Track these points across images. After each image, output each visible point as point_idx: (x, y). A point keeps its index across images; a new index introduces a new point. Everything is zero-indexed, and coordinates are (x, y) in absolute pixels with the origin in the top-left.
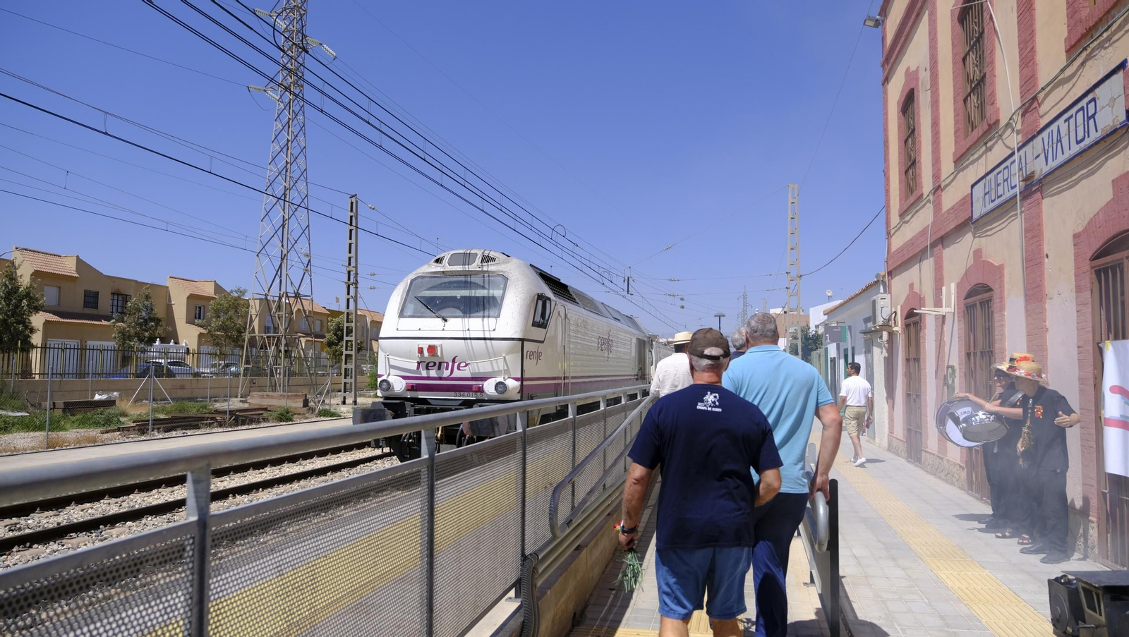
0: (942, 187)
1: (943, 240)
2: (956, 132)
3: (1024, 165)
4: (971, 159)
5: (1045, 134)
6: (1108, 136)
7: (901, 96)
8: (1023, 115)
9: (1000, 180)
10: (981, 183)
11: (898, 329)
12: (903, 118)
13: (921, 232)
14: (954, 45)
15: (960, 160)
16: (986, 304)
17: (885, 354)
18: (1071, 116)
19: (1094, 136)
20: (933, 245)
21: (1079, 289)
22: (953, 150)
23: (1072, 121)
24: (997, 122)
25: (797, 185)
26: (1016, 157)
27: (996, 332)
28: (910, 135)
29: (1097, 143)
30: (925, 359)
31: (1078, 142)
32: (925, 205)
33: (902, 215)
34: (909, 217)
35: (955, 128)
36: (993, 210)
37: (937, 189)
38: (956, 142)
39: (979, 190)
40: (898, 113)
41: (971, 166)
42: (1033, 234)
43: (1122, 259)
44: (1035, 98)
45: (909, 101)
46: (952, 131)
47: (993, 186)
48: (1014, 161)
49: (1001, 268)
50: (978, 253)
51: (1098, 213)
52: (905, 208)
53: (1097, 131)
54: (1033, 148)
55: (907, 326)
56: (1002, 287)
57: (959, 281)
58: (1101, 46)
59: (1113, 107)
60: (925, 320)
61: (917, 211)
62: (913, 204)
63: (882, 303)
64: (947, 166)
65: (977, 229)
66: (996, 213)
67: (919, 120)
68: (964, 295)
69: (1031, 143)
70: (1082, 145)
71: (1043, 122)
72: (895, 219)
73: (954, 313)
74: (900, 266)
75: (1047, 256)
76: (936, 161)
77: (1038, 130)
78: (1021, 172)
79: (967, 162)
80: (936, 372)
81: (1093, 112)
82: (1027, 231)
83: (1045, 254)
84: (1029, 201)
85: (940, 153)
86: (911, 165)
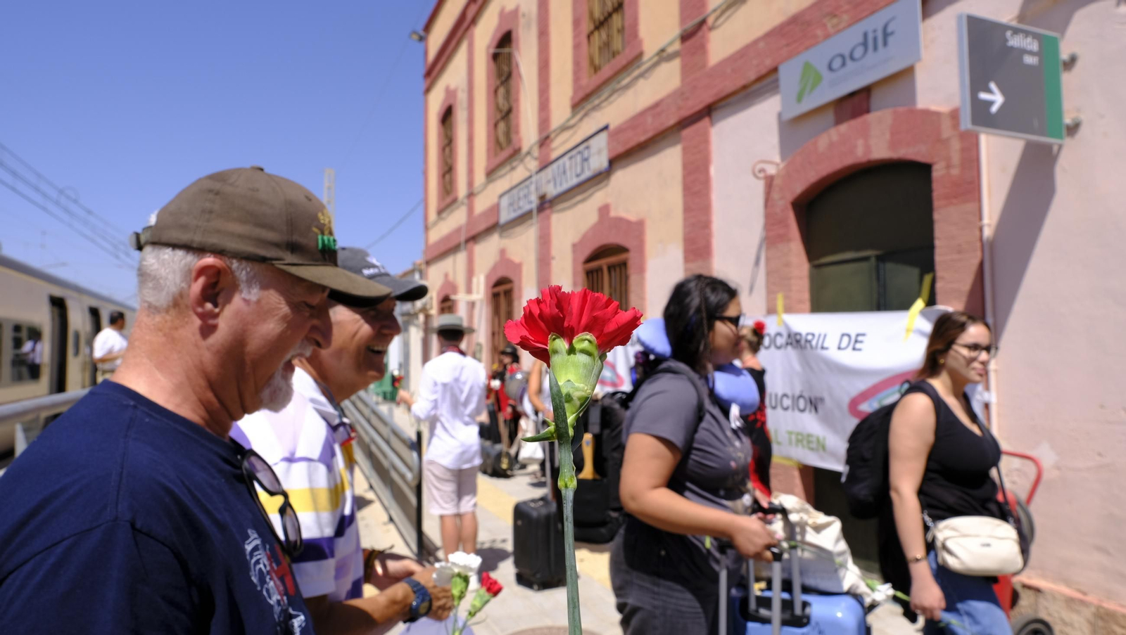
0: (475, 192)
1: (474, 239)
2: (488, 150)
3: (539, 186)
4: (499, 174)
5: (555, 166)
6: (596, 175)
7: (441, 108)
8: (540, 147)
9: (521, 195)
10: (507, 196)
11: (434, 311)
12: (442, 127)
13: (456, 230)
14: (488, 78)
15: (491, 174)
16: (508, 293)
17: (421, 334)
18: (573, 156)
19: (587, 174)
20: (468, 241)
22: (486, 164)
23: (573, 159)
24: (520, 148)
26: (534, 179)
28: (448, 143)
29: (589, 179)
31: (577, 176)
32: (459, 206)
33: (439, 213)
34: (445, 215)
35: (487, 147)
36: (515, 219)
37: (471, 195)
38: (488, 158)
39: (505, 202)
40: (438, 122)
41: (499, 180)
42: (544, 241)
43: (603, 264)
45: (447, 115)
46: (485, 148)
47: (516, 199)
48: (532, 182)
49: (520, 265)
50: (503, 252)
51: (589, 231)
52: (442, 207)
53: (589, 170)
54: (546, 174)
56: (520, 280)
57: (487, 273)
58: (595, 108)
59: (600, 155)
60: (458, 304)
61: (452, 211)
62: (449, 204)
64: (480, 177)
65: (503, 232)
66: (518, 221)
67: (456, 133)
68: (492, 284)
69: (545, 171)
70: (580, 179)
71: (554, 155)
72: (432, 215)
73: (482, 300)
74: (436, 257)
75: (554, 258)
76: (471, 171)
77: (550, 161)
78: (537, 192)
79: (496, 176)
81: (587, 156)
82: (540, 237)
83: (552, 256)
84: (542, 215)
85: (474, 165)
86: (448, 170)
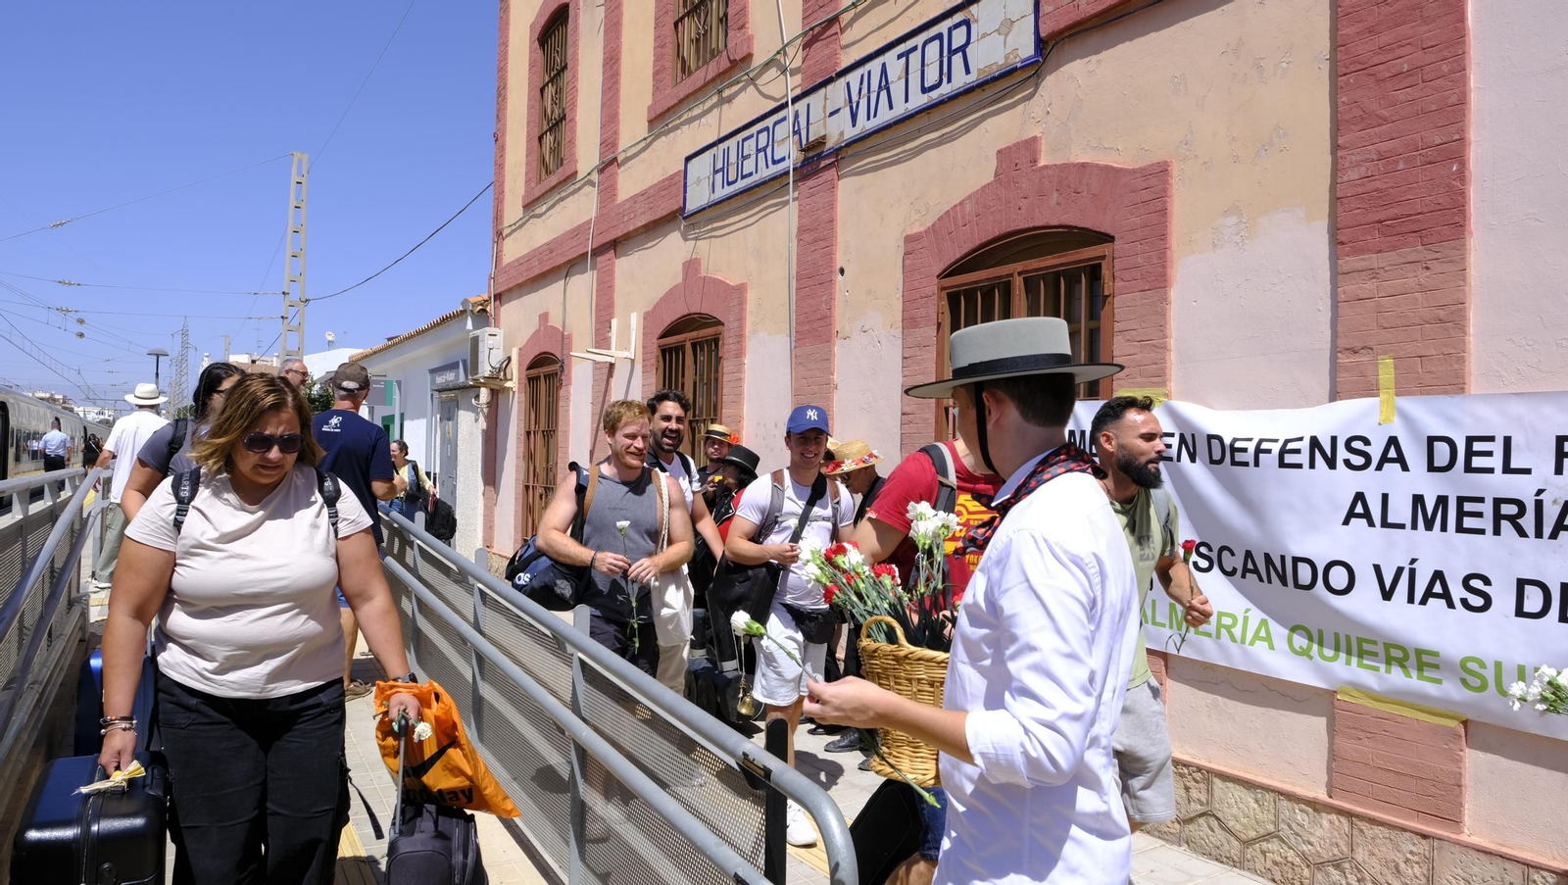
0: (620, 159)
1: (615, 245)
2: (656, 74)
3: (803, 124)
4: (685, 117)
5: (854, 78)
6: (995, 79)
7: (539, 15)
8: (807, 46)
9: (750, 147)
10: (708, 156)
11: (514, 383)
12: (540, 52)
13: (571, 231)
15: (661, 120)
16: (707, 345)
17: (482, 424)
18: (915, 49)
19: (960, 80)
20: (598, 252)
21: (909, 322)
22: (649, 102)
23: (915, 58)
24: (749, 57)
25: (305, 157)
26: (790, 111)
27: (725, 391)
28: (554, 76)
29: (968, 91)
30: (566, 433)
31: (924, 90)
32: (579, 189)
33: (528, 206)
34: (544, 208)
35: (654, 66)
36: (730, 198)
37: (609, 164)
38: (656, 89)
39: (701, 167)
40: (531, 43)
41: (685, 128)
42: (816, 236)
43: (1012, 275)
44: (834, 20)
45: (554, 25)
46: (649, 71)
47: (733, 158)
48: (784, 119)
49: (741, 289)
51: (961, 203)
52: (537, 194)
53: (968, 72)
54: (826, 99)
55: (532, 381)
56: (741, 319)
57: (650, 309)
59: (1007, 35)
60: (570, 371)
61: (562, 199)
62: (554, 188)
63: (491, 342)
64: (633, 125)
65: (693, 226)
66: (735, 203)
67: (575, 54)
68: (660, 331)
69: (822, 92)
70: (935, 95)
71: (846, 60)
72: (513, 211)
73: (633, 361)
74: (520, 286)
75: (842, 271)
76: (610, 120)
77: (838, 70)
78: (797, 137)
79: (678, 122)
80: (592, 453)
81: (963, 41)
82: (802, 230)
83: (838, 267)
84: (810, 183)
85: (618, 107)
86: (553, 125)
